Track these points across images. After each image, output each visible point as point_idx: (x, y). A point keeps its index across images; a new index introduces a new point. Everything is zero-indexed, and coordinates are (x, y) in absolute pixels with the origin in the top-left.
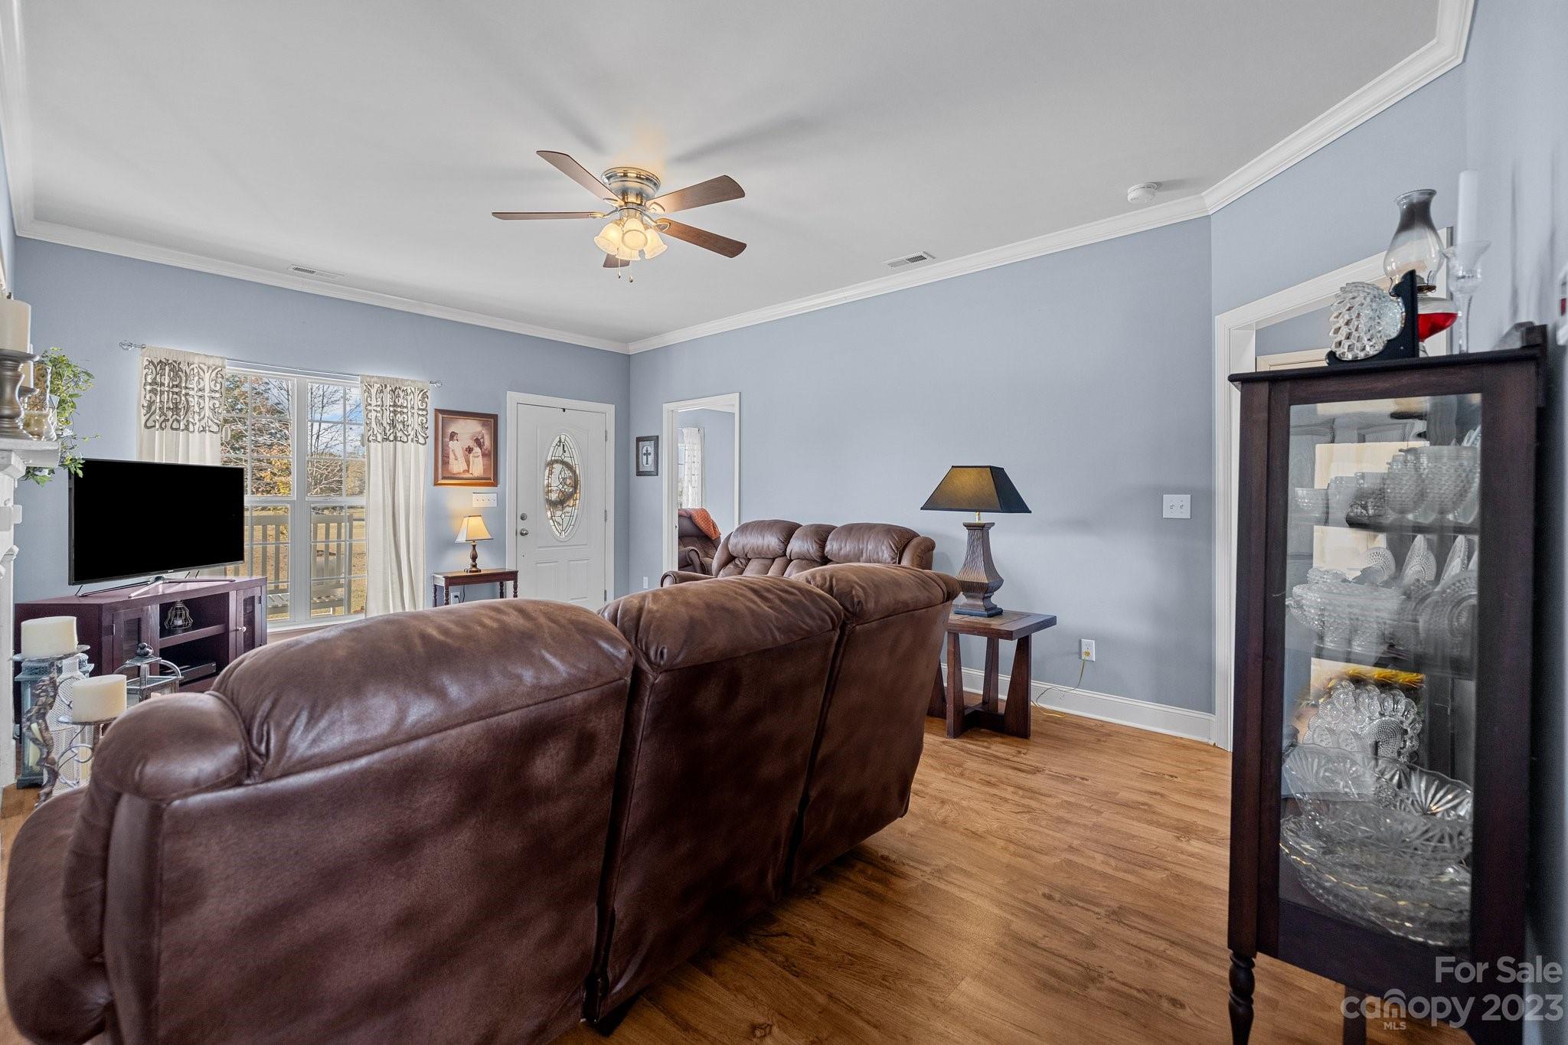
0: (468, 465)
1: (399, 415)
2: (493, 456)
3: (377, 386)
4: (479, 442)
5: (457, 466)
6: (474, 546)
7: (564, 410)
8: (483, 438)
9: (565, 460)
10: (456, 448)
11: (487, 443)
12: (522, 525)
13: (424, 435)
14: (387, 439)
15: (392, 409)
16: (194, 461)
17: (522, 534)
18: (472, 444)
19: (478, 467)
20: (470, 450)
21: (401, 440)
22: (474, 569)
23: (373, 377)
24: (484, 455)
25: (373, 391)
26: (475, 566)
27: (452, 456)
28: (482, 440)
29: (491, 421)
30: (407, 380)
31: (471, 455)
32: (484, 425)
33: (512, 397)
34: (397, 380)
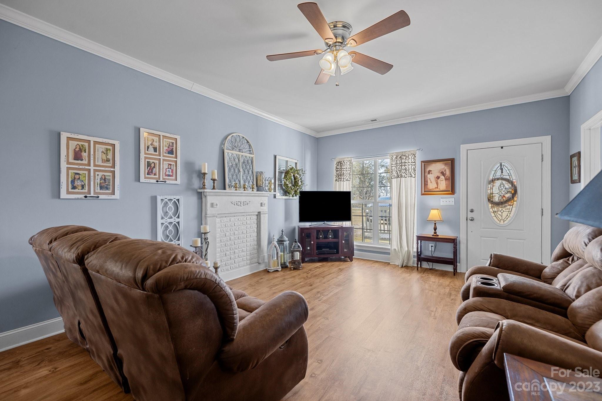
0: (438, 185)
1: (403, 166)
2: (452, 180)
3: (395, 156)
4: (443, 174)
5: (432, 186)
6: (435, 224)
7: (502, 148)
8: (445, 171)
9: (504, 177)
10: (431, 177)
11: (448, 173)
12: (470, 215)
13: (414, 173)
14: (399, 177)
15: (400, 164)
16: (345, 190)
17: (471, 220)
18: (439, 174)
19: (443, 184)
20: (438, 178)
21: (404, 177)
22: (435, 235)
23: (393, 153)
24: (446, 179)
25: (394, 158)
26: (435, 233)
27: (429, 181)
28: (445, 172)
29: (452, 163)
30: (406, 151)
31: (439, 180)
32: (446, 164)
33: (464, 148)
34: (402, 152)
